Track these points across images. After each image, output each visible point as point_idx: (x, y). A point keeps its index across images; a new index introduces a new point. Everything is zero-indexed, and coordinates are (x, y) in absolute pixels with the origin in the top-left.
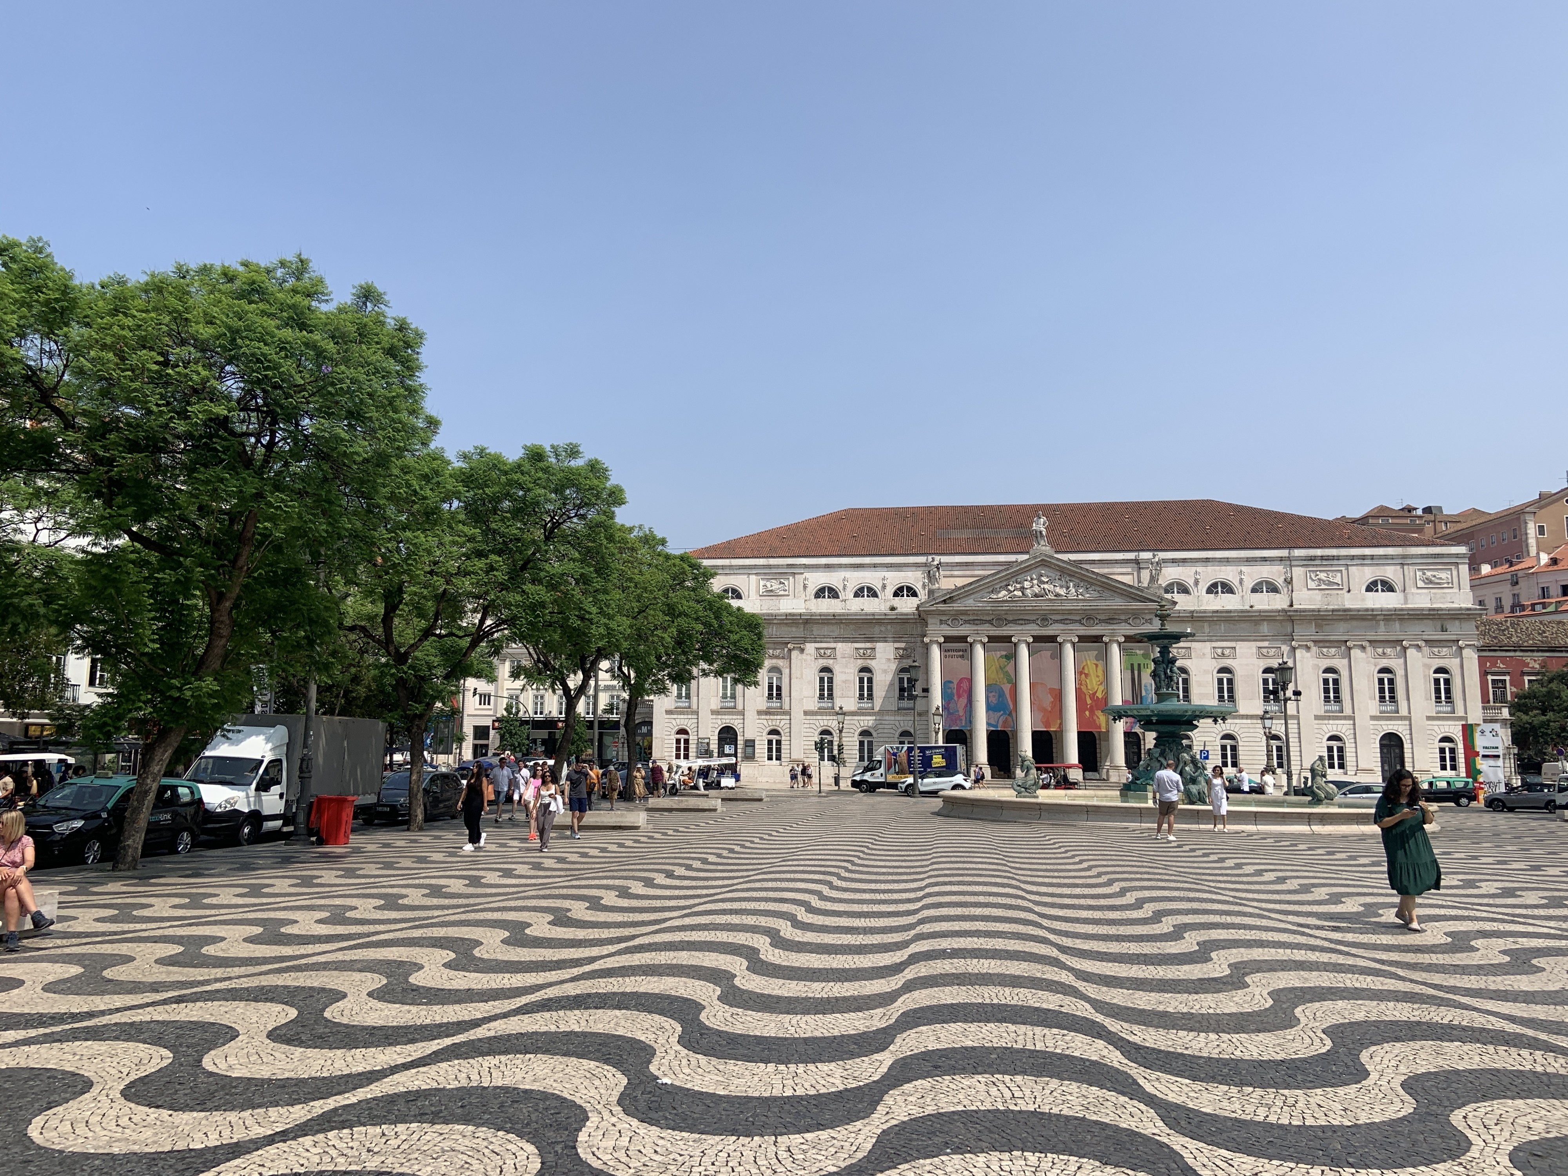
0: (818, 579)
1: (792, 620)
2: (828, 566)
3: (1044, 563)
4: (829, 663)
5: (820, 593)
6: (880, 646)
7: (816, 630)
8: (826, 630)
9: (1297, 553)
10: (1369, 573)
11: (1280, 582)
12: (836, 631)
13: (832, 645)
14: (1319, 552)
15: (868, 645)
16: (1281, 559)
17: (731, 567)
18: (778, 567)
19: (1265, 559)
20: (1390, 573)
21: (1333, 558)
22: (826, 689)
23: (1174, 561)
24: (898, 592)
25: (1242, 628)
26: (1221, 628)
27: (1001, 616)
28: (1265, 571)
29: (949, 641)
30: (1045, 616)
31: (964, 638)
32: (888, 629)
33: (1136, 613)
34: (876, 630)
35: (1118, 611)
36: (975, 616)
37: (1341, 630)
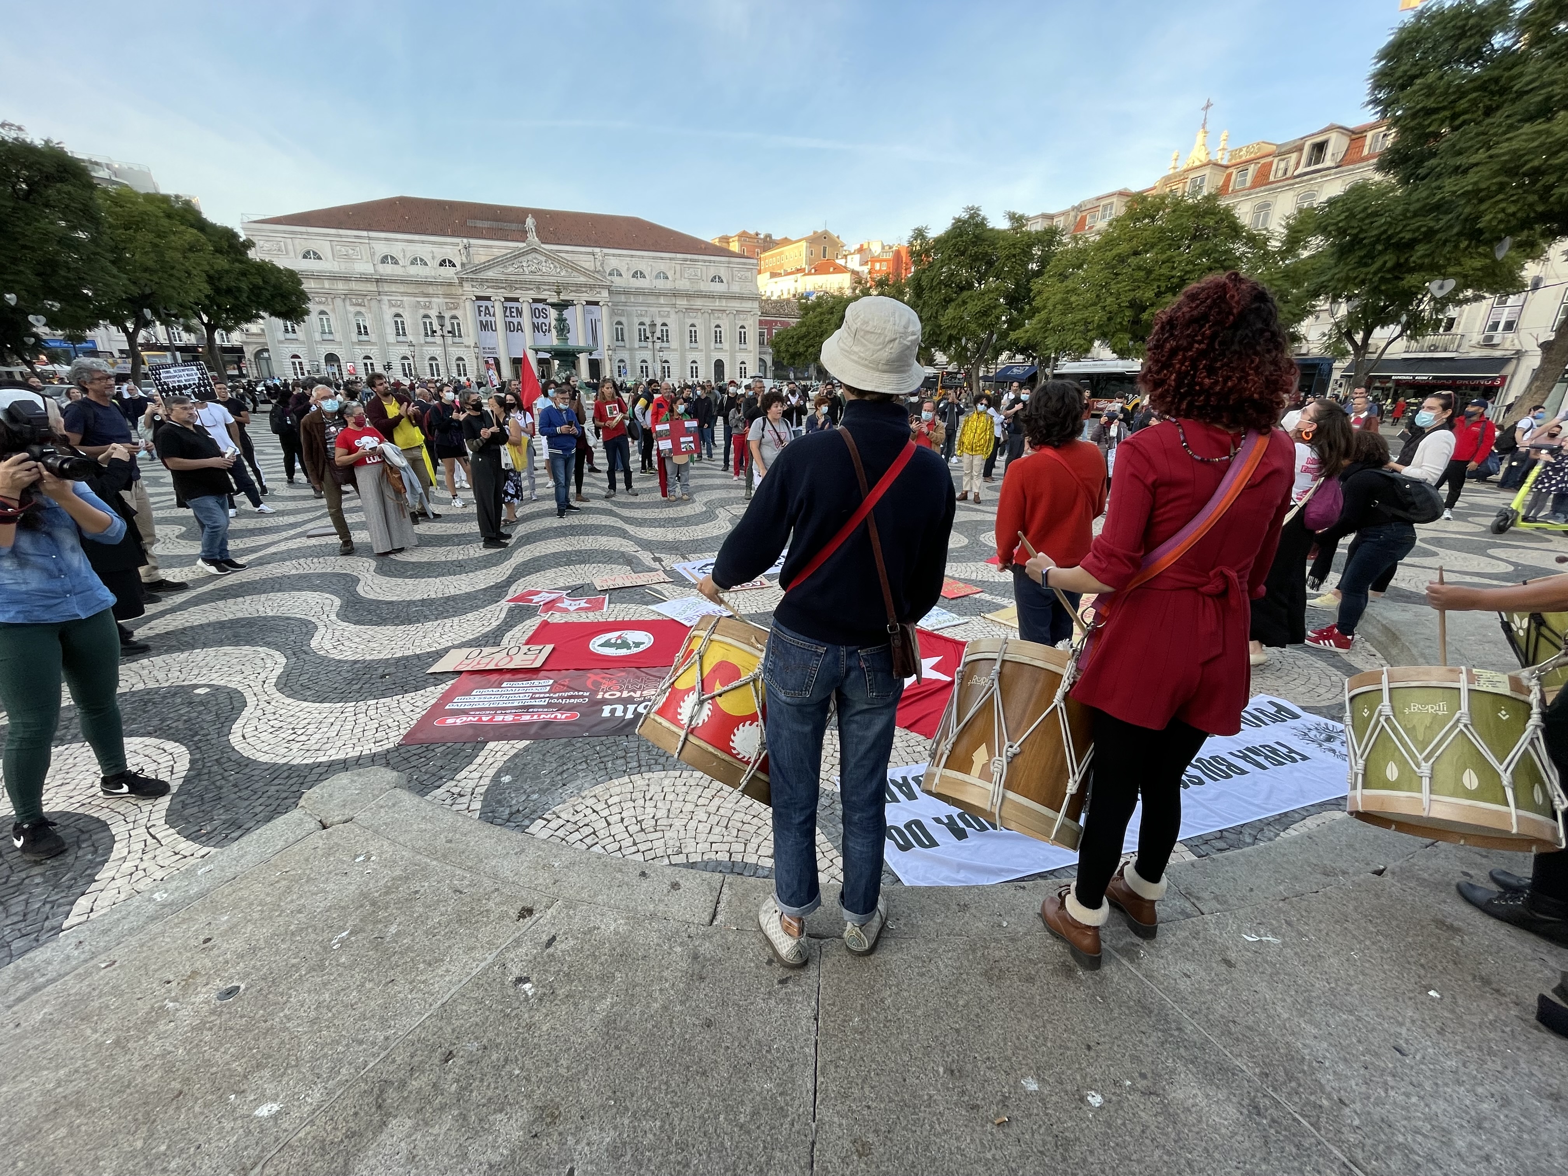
0: (382, 249)
1: (365, 279)
2: (386, 239)
3: (534, 250)
4: (400, 311)
5: (384, 260)
6: (435, 300)
7: (386, 287)
8: (394, 288)
9: (679, 256)
10: (712, 272)
11: (670, 274)
12: (402, 288)
13: (400, 298)
14: (689, 256)
15: (427, 299)
16: (671, 259)
17: (308, 233)
18: (347, 236)
19: (662, 258)
20: (723, 273)
21: (696, 261)
22: (400, 330)
23: (614, 255)
24: (442, 263)
25: (651, 300)
26: (641, 299)
27: (511, 285)
28: (662, 266)
29: (479, 298)
30: (538, 286)
31: (488, 299)
32: (440, 290)
33: (591, 287)
34: (430, 289)
35: (581, 285)
36: (495, 283)
37: (698, 303)
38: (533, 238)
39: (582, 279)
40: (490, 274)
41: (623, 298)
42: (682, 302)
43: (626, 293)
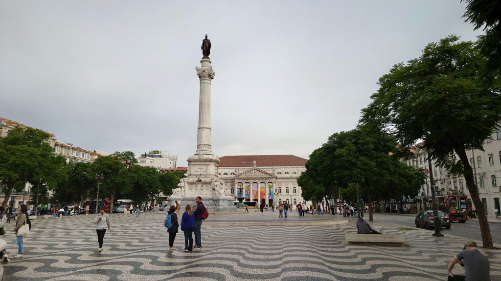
2: (220, 169)
3: (255, 169)
9: (299, 167)
19: (294, 168)
23: (279, 168)
24: (231, 174)
25: (290, 180)
26: (287, 180)
27: (247, 179)
29: (239, 183)
30: (255, 179)
31: (241, 183)
32: (230, 181)
33: (270, 178)
34: (228, 181)
35: (267, 178)
36: (243, 179)
38: (255, 166)
39: (267, 176)
40: (242, 176)
41: (281, 180)
43: (282, 178)
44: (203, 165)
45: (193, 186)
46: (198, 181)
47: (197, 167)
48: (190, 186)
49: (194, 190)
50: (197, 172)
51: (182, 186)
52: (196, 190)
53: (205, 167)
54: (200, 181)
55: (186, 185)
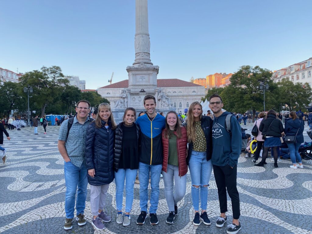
1: (117, 97)
9: (184, 87)
10: (193, 90)
11: (182, 92)
14: (187, 87)
16: (182, 88)
17: (109, 89)
18: (115, 89)
19: (180, 88)
20: (196, 90)
21: (189, 88)
23: (169, 89)
25: (178, 97)
26: (175, 98)
28: (180, 90)
37: (189, 97)
42: (185, 98)
43: (172, 96)
44: (145, 74)
45: (136, 97)
46: (141, 92)
47: (138, 77)
48: (133, 97)
49: (137, 101)
50: (139, 82)
51: (124, 97)
52: (140, 101)
53: (146, 77)
54: (144, 91)
55: (129, 96)
